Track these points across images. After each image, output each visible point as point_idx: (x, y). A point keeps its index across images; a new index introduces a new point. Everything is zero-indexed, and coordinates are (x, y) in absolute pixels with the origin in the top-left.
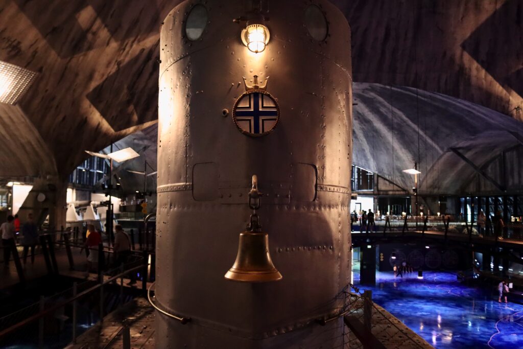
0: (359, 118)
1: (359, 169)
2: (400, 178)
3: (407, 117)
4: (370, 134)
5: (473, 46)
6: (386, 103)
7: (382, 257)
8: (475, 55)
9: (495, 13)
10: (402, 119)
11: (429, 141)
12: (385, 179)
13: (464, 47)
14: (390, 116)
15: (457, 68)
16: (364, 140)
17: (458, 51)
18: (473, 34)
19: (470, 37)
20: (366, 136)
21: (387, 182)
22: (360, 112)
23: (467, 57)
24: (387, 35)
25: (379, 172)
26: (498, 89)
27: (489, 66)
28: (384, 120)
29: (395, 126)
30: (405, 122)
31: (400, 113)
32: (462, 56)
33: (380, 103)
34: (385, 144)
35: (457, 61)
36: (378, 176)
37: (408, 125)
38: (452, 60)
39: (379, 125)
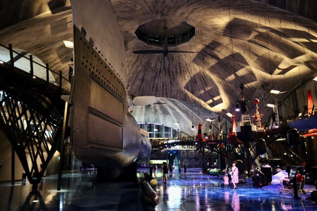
0: (170, 108)
1: (173, 129)
2: (190, 132)
3: (188, 107)
4: (176, 114)
5: (187, 87)
6: (179, 102)
7: (180, 162)
8: (188, 90)
9: (189, 80)
10: (186, 108)
11: (198, 117)
12: (184, 133)
13: (184, 88)
14: (182, 107)
15: (184, 93)
16: (174, 117)
17: (183, 89)
18: (186, 85)
19: (185, 86)
20: (174, 115)
21: (185, 134)
22: (170, 105)
23: (186, 91)
24: (163, 85)
25: (182, 130)
26: (197, 99)
27: (193, 92)
28: (180, 108)
29: (184, 111)
30: (187, 109)
31: (185, 106)
32: (185, 90)
33: (177, 102)
34: (182, 118)
35: (184, 92)
36: (181, 132)
37: (189, 111)
38: (182, 91)
39: (178, 110)
